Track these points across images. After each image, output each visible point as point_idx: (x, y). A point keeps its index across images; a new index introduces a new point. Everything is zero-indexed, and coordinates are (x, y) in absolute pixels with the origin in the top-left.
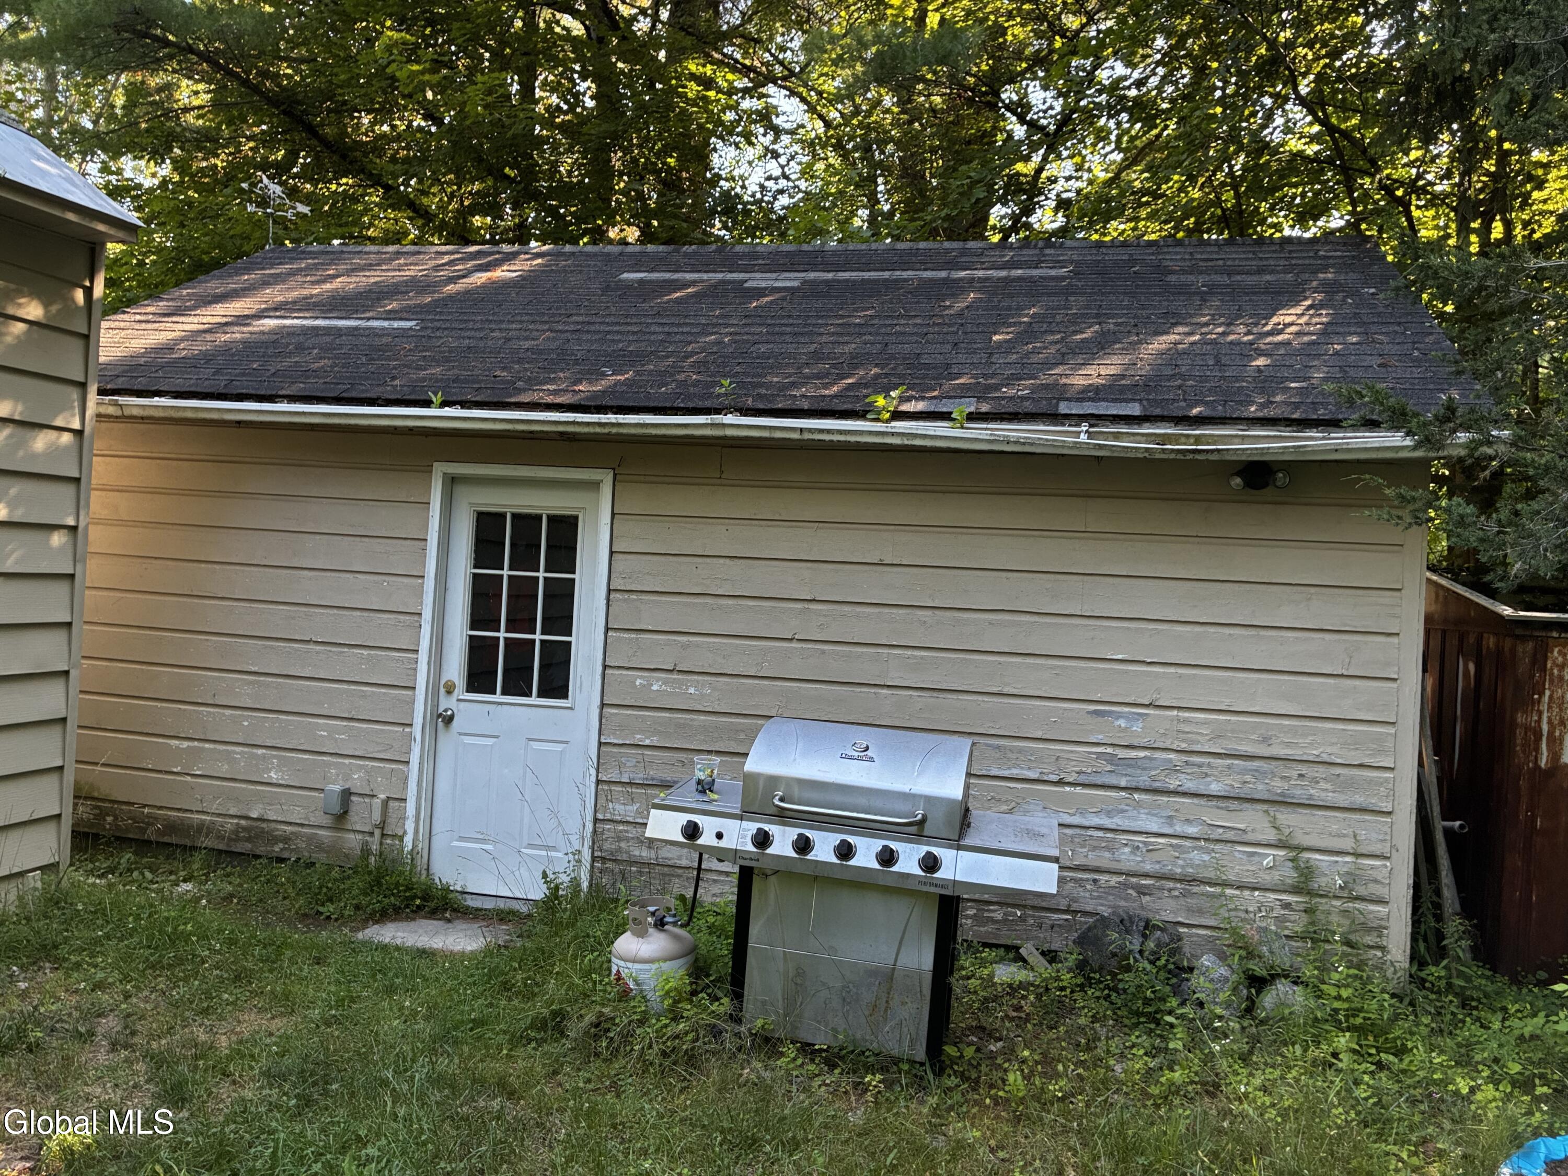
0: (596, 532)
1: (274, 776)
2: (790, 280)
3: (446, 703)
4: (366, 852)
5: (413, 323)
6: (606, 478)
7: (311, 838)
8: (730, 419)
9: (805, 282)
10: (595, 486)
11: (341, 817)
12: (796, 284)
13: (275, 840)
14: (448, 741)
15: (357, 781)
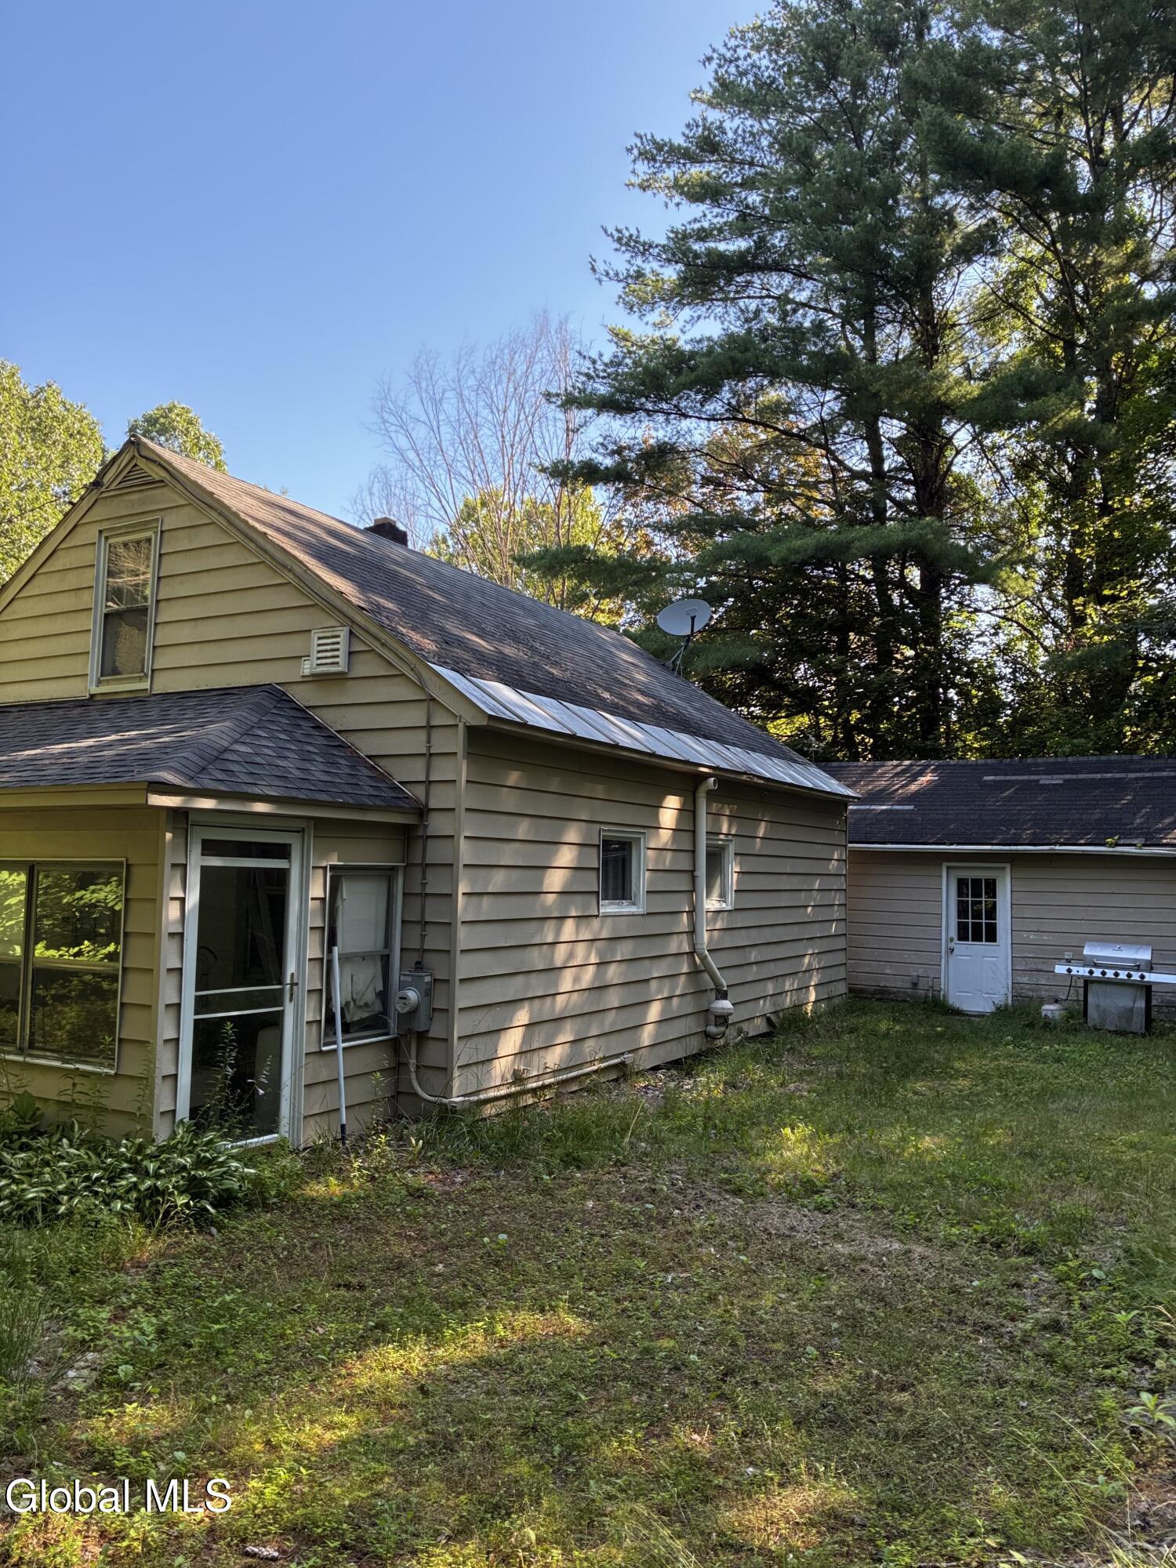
0: (1005, 886)
1: (888, 971)
2: (1057, 780)
3: (952, 945)
4: (926, 997)
5: (911, 807)
6: (1008, 866)
7: (904, 993)
8: (1057, 847)
9: (1065, 781)
10: (1004, 868)
11: (915, 985)
12: (1061, 782)
13: (890, 993)
14: (952, 959)
15: (921, 972)
